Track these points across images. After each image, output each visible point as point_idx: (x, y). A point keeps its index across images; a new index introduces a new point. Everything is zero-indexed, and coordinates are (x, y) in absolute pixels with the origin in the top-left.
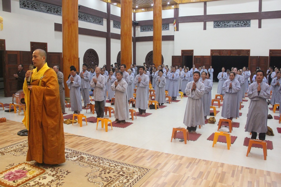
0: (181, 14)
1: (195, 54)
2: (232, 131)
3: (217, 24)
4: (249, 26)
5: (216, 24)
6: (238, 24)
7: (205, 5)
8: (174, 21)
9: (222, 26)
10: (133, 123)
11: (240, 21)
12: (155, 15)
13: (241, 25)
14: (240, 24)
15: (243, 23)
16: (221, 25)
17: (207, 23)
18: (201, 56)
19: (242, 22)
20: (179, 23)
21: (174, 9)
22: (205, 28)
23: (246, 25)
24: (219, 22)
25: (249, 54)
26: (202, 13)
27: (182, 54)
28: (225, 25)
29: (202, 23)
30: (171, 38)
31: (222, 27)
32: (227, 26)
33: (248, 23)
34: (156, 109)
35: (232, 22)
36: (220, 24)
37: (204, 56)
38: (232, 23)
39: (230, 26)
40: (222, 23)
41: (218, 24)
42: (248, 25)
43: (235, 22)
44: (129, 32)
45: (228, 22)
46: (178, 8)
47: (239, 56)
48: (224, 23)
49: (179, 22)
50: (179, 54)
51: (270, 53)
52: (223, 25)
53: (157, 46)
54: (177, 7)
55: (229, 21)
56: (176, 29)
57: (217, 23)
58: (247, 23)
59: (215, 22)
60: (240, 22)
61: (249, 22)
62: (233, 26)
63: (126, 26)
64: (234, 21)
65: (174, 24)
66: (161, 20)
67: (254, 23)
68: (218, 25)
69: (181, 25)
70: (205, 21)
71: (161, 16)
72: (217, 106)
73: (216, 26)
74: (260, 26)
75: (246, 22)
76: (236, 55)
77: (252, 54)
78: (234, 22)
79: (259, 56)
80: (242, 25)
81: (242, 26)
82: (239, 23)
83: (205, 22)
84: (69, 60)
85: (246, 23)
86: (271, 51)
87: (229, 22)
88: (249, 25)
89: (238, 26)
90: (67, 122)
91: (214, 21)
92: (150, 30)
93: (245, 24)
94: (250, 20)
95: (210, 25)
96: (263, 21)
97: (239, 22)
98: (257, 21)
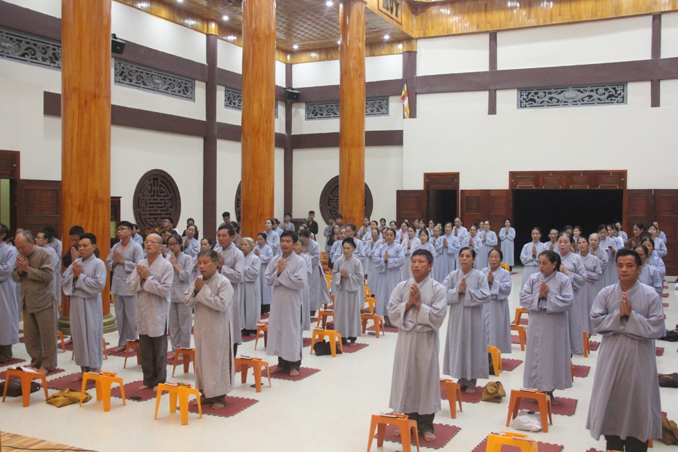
0: (423, 69)
1: (464, 185)
2: (550, 428)
3: (527, 96)
4: (623, 100)
5: (525, 97)
6: (590, 97)
7: (493, 42)
8: (402, 88)
9: (543, 102)
10: (257, 401)
11: (595, 86)
12: (344, 73)
13: (599, 99)
14: (595, 96)
15: (604, 94)
16: (539, 100)
17: (499, 93)
18: (482, 190)
19: (601, 91)
20: (416, 94)
21: (403, 53)
22: (492, 110)
23: (613, 98)
24: (533, 92)
25: (624, 183)
26: (484, 67)
27: (426, 184)
28: (551, 99)
29: (485, 95)
30: (392, 139)
31: (542, 105)
32: (558, 102)
33: (618, 92)
34: (334, 356)
35: (571, 89)
36: (536, 98)
37: (489, 191)
38: (570, 94)
39: (566, 103)
40: (541, 94)
41: (530, 97)
42: (619, 99)
43: (582, 89)
44: (265, 124)
45: (559, 91)
46: (416, 52)
47: (593, 188)
48: (550, 93)
49: (418, 91)
50: (419, 185)
52: (546, 99)
53: (350, 163)
54: (412, 47)
55: (562, 88)
56: (408, 111)
57: (529, 93)
58: (616, 91)
59: (521, 90)
60: (597, 90)
61: (623, 90)
62: (575, 103)
63: (256, 105)
64: (578, 88)
65: (403, 98)
66: (363, 87)
67: (638, 91)
68: (531, 100)
69: (423, 101)
70: (493, 88)
71: (362, 75)
72: (518, 343)
73: (525, 103)
74: (655, 102)
75: (614, 89)
76: (584, 188)
77: (633, 184)
78: (579, 91)
79: (653, 188)
80: (601, 97)
81: (600, 102)
82: (594, 94)
83: (493, 92)
84: (81, 209)
85: (614, 92)
87: (562, 92)
88: (623, 97)
89: (590, 101)
90: (58, 401)
91: (518, 89)
92: (335, 114)
93: (610, 96)
94: (627, 83)
95: (508, 98)
96: (665, 86)
97: (592, 91)
98: (647, 86)
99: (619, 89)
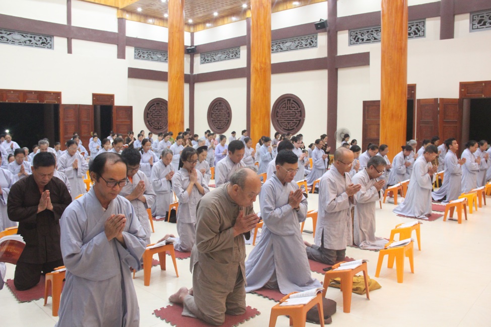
4: (51, 47)
6: (30, 41)
11: (34, 34)
13: (36, 44)
14: (34, 41)
15: (39, 41)
19: (37, 38)
23: (45, 45)
25: (60, 100)
28: (2, 37)
32: (8, 40)
33: (48, 41)
35: (16, 33)
39: (13, 42)
42: (48, 45)
43: (24, 35)
45: (8, 33)
47: (41, 103)
48: (1, 33)
51: (93, 100)
55: (11, 31)
58: (47, 40)
60: (34, 37)
61: (51, 40)
62: (20, 43)
64: (23, 33)
67: (60, 42)
74: (70, 51)
75: (45, 39)
76: (36, 103)
77: (65, 101)
78: (22, 35)
80: (38, 43)
82: (32, 39)
85: (45, 41)
86: (94, 95)
87: (10, 34)
88: (51, 45)
89: (29, 43)
93: (43, 43)
94: (53, 36)
96: (74, 42)
97: (31, 37)
98: (65, 40)
99: (48, 39)
